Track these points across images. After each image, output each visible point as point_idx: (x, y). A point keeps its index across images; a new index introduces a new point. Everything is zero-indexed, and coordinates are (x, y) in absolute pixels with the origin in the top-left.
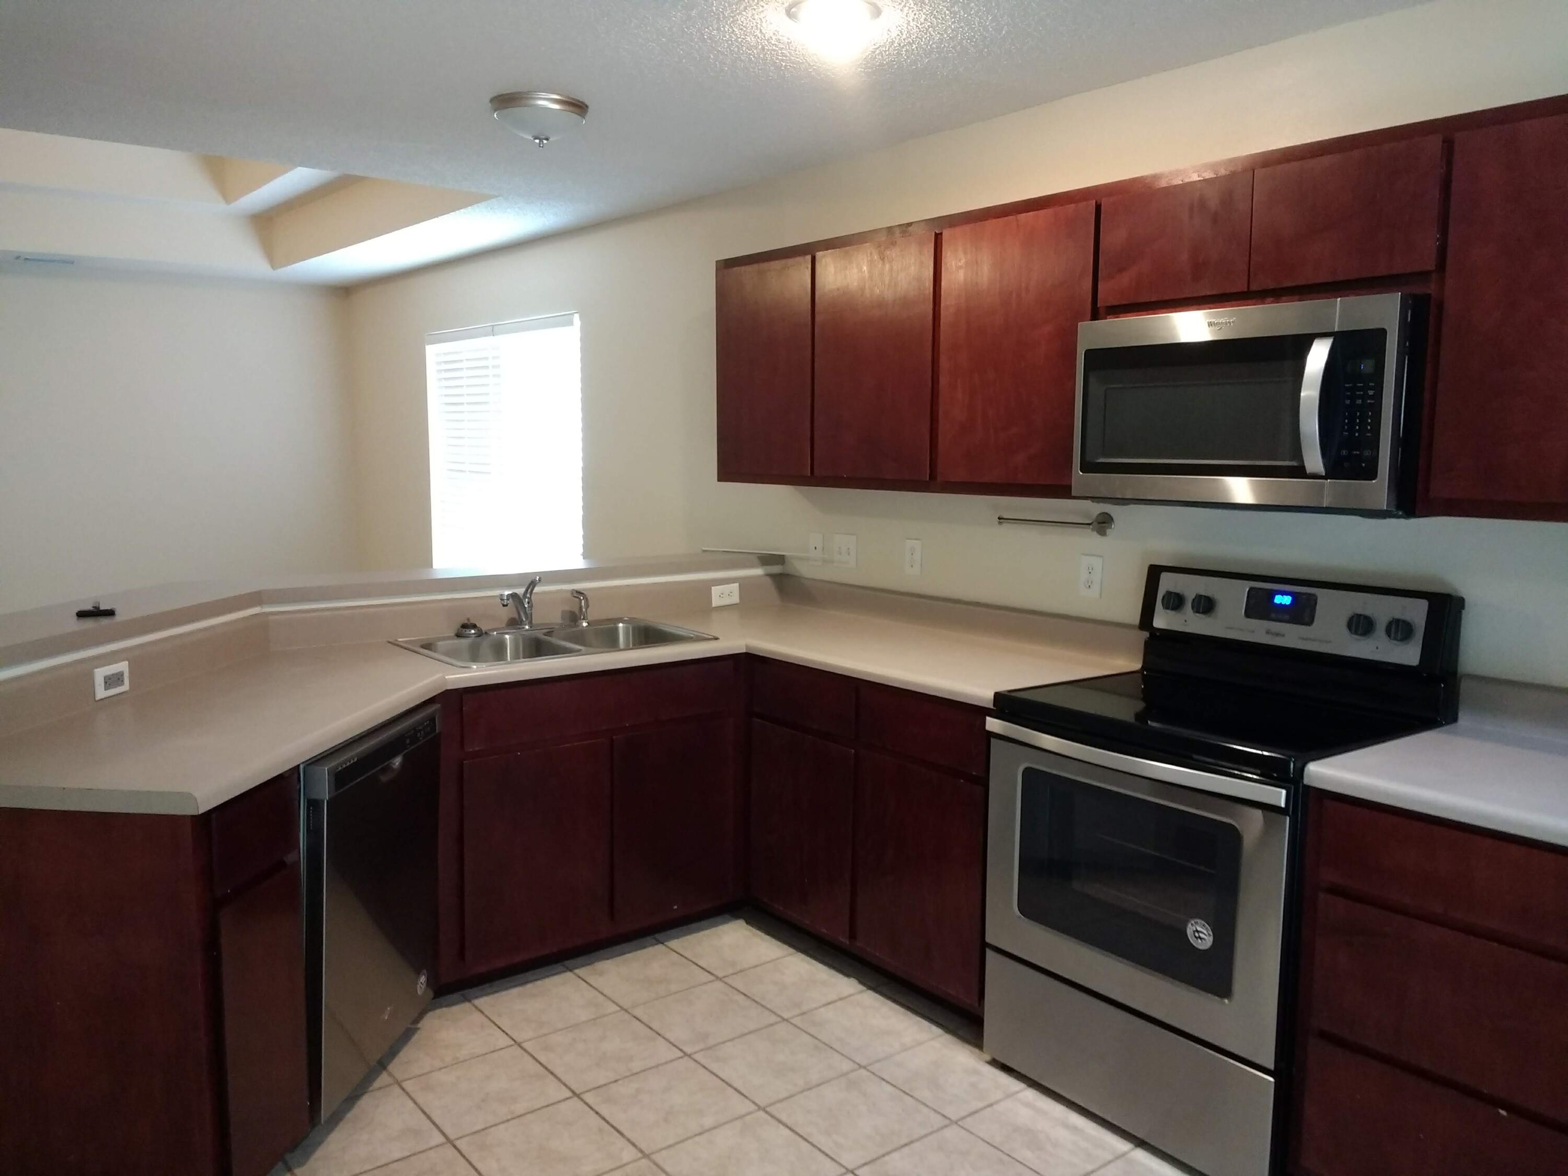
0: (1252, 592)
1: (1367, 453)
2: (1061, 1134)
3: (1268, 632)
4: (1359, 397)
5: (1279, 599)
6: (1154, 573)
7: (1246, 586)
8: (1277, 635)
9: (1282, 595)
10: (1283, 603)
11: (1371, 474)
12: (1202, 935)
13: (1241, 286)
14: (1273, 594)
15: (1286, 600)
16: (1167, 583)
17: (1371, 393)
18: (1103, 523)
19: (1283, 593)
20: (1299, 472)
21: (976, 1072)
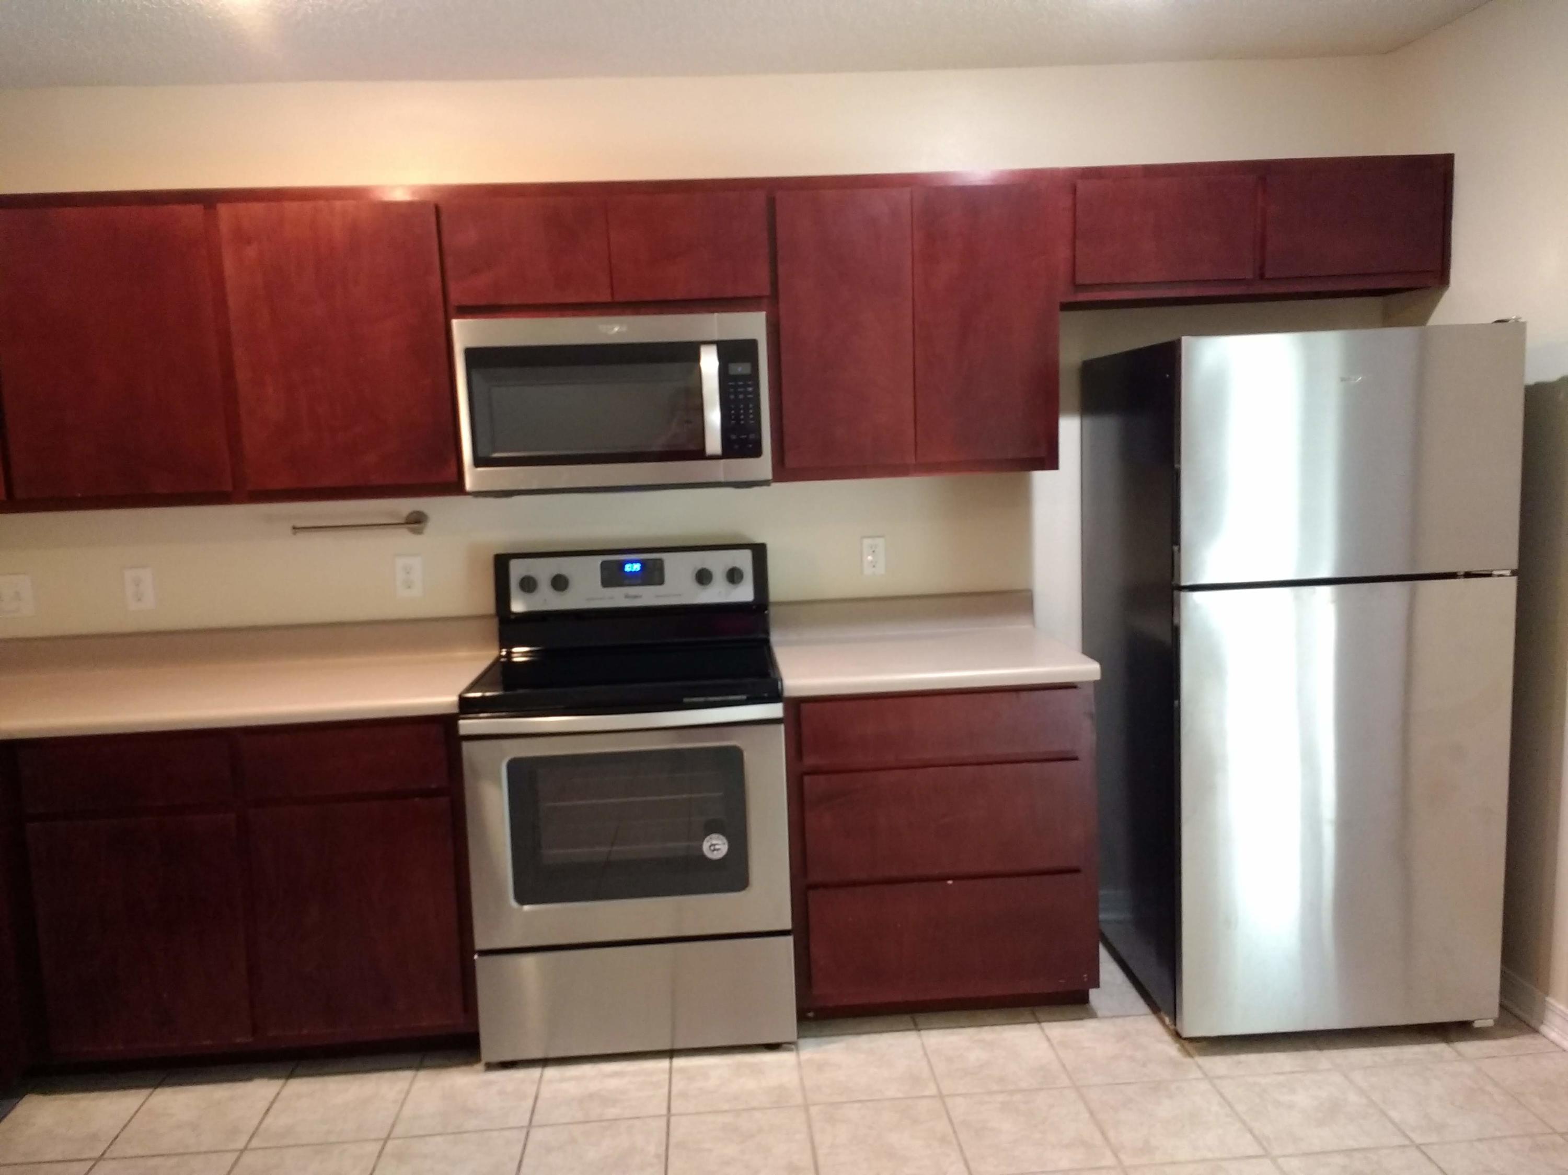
0: (604, 565)
1: (752, 436)
2: (613, 1083)
3: (627, 596)
4: (741, 393)
5: (628, 568)
6: (501, 563)
7: (599, 559)
8: (636, 597)
9: (632, 563)
10: (633, 570)
11: (756, 452)
12: (717, 847)
13: (605, 297)
14: (622, 564)
15: (637, 567)
16: (517, 569)
17: (750, 389)
18: (416, 521)
19: (632, 562)
20: (699, 454)
21: (490, 1083)
